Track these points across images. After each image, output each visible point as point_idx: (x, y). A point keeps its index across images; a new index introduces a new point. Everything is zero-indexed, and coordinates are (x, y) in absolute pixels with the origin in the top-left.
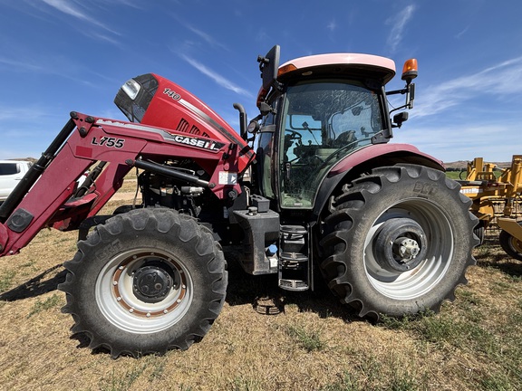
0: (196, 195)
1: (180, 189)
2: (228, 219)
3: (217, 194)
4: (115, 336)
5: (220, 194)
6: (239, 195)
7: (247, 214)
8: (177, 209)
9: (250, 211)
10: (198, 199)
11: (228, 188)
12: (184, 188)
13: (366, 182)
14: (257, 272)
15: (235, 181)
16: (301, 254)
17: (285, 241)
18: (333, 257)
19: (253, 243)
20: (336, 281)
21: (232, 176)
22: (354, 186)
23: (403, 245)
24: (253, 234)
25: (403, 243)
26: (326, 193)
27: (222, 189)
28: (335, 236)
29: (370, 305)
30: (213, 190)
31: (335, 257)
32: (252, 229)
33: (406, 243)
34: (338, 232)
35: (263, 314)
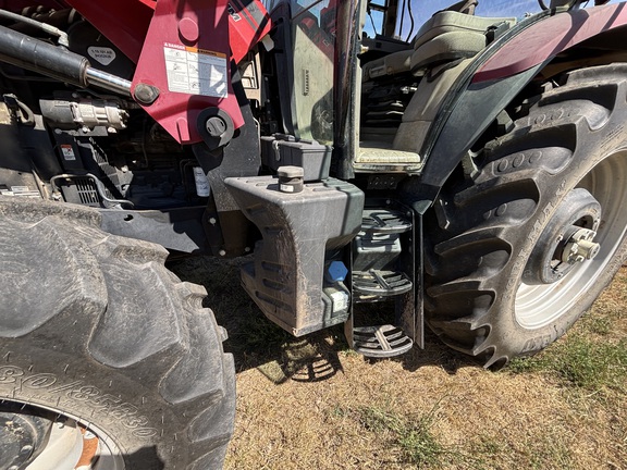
0: (101, 132)
1: (37, 111)
2: (210, 200)
3: (168, 125)
5: (178, 128)
6: (237, 133)
7: (277, 188)
8: (46, 177)
9: (285, 179)
10: (115, 147)
11: (202, 107)
12: (51, 106)
13: (568, 102)
14: (303, 330)
15: (224, 86)
16: (391, 273)
17: (360, 250)
18: (478, 283)
19: (296, 268)
20: (470, 325)
21: (213, 68)
22: (531, 113)
23: (576, 242)
24: (297, 246)
25: (577, 236)
26: (472, 128)
27: (183, 111)
28: (495, 236)
29: (504, 349)
30: (150, 110)
31: (484, 281)
32: (294, 231)
33: (583, 237)
34: (506, 227)
35: (304, 381)
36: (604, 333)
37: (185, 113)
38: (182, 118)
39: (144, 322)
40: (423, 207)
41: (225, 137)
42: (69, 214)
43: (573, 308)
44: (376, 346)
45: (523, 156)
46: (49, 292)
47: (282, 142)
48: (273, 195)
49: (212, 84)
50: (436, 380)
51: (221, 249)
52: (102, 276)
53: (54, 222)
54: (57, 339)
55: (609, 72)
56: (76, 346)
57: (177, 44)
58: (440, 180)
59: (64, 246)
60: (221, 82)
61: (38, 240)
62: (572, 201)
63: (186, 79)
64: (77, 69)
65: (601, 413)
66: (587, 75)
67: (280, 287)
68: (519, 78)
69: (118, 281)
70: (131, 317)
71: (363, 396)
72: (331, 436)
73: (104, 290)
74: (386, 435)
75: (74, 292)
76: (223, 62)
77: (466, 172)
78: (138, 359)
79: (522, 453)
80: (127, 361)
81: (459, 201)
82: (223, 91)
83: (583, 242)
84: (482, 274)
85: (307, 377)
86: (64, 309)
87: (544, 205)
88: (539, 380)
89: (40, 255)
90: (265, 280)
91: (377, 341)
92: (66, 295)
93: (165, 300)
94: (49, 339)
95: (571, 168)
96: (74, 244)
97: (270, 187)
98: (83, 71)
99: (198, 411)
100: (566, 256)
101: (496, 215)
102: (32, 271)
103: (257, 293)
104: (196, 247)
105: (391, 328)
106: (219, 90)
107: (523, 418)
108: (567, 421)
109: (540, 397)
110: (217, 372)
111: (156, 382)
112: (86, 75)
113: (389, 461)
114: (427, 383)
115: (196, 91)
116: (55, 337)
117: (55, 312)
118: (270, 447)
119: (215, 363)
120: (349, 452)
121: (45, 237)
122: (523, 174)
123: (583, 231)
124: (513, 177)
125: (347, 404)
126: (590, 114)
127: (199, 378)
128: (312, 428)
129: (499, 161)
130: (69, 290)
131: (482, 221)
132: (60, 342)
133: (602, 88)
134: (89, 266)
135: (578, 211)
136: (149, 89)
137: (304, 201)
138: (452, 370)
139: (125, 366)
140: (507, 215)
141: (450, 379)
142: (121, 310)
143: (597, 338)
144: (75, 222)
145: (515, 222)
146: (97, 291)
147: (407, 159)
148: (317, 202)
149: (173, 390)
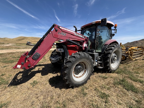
3: (83, 49)
4: (75, 83)
13: (111, 47)
25: (115, 58)
28: (108, 57)
29: (111, 69)
31: (108, 65)
40: (102, 55)
45: (109, 51)
58: (103, 53)
62: (113, 55)
68: (108, 45)
77: (105, 52)
81: (105, 54)
87: (111, 54)
95: (113, 51)
100: (114, 60)
124: (109, 52)
126: (113, 48)
129: (107, 51)
133: (113, 46)
145: (109, 60)
147: (100, 51)
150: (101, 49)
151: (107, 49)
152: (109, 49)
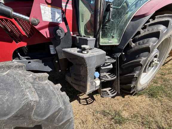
3: (43, 32)
5: (46, 33)
7: (81, 52)
11: (53, 26)
13: (156, 25)
14: (88, 92)
15: (60, 19)
16: (110, 74)
17: (102, 68)
18: (134, 75)
19: (87, 75)
20: (131, 86)
21: (56, 12)
22: (147, 28)
23: (154, 62)
24: (88, 69)
25: (154, 60)
26: (133, 33)
27: (47, 28)
28: (139, 63)
29: (137, 90)
30: (37, 27)
31: (136, 74)
32: (87, 65)
33: (156, 61)
34: (142, 60)
35: (86, 105)
36: (157, 83)
37: (48, 28)
38: (47, 30)
39: (49, 102)
40: (119, 55)
41: (62, 36)
42: (16, 67)
43: (151, 78)
44: (107, 94)
45: (146, 40)
46: (16, 100)
47: (80, 37)
48: (80, 54)
49: (56, 18)
50: (120, 100)
51: (60, 70)
52: (35, 90)
53: (13, 72)
54: (22, 116)
55: (166, 17)
56: (28, 116)
57: (45, 4)
58: (123, 47)
59: (19, 81)
60: (59, 18)
61: (8, 80)
63: (48, 16)
64: (9, 13)
65: (159, 103)
66: (160, 17)
67: (80, 81)
68: (146, 18)
69: (39, 90)
70: (45, 102)
71: (102, 107)
72: (96, 119)
73: (37, 95)
74: (110, 117)
75: (26, 98)
76: (60, 11)
77: (130, 44)
78: (49, 115)
79: (143, 116)
80: (45, 117)
81: (129, 53)
82: (60, 21)
83: (155, 62)
84: (135, 73)
85: (86, 103)
86: (24, 105)
87: (151, 54)
88: (144, 97)
89: (10, 86)
90: (75, 79)
91: (107, 93)
92: (24, 100)
93: (54, 93)
94: (19, 116)
96: (22, 80)
97: (78, 52)
98: (11, 13)
99: (65, 125)
100: (152, 65)
101: (139, 56)
102: (9, 93)
103: (72, 82)
104: (51, 70)
105: (110, 88)
106: (59, 20)
107: (142, 107)
108: (152, 107)
109: (145, 101)
110: (70, 112)
111: (54, 120)
112: (12, 15)
113: (112, 124)
114: (118, 101)
115: (51, 21)
116: (21, 115)
117: (20, 107)
118: (79, 125)
119: (69, 109)
120: (101, 123)
121: (11, 78)
122: (147, 45)
123: (156, 59)
124: (144, 46)
125: (98, 110)
126: (162, 28)
127: (65, 115)
128: (90, 118)
129: (139, 42)
130: (24, 98)
131: (135, 58)
132: (23, 116)
133: (166, 21)
134: (30, 87)
135: (155, 54)
136: (36, 20)
137: (90, 56)
138: (123, 97)
139: (45, 118)
140: (142, 56)
141: (123, 99)
142: (42, 100)
143: (155, 84)
144: (18, 69)
145: (144, 59)
146: (35, 97)
147: (115, 42)
148: (94, 56)
149: (59, 121)
150: (120, 35)
151: (139, 33)
152: (147, 33)
